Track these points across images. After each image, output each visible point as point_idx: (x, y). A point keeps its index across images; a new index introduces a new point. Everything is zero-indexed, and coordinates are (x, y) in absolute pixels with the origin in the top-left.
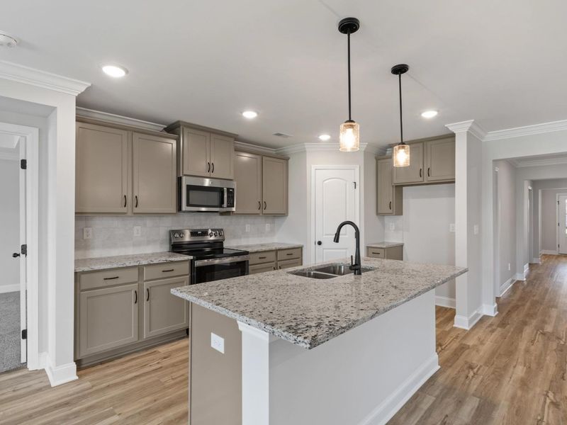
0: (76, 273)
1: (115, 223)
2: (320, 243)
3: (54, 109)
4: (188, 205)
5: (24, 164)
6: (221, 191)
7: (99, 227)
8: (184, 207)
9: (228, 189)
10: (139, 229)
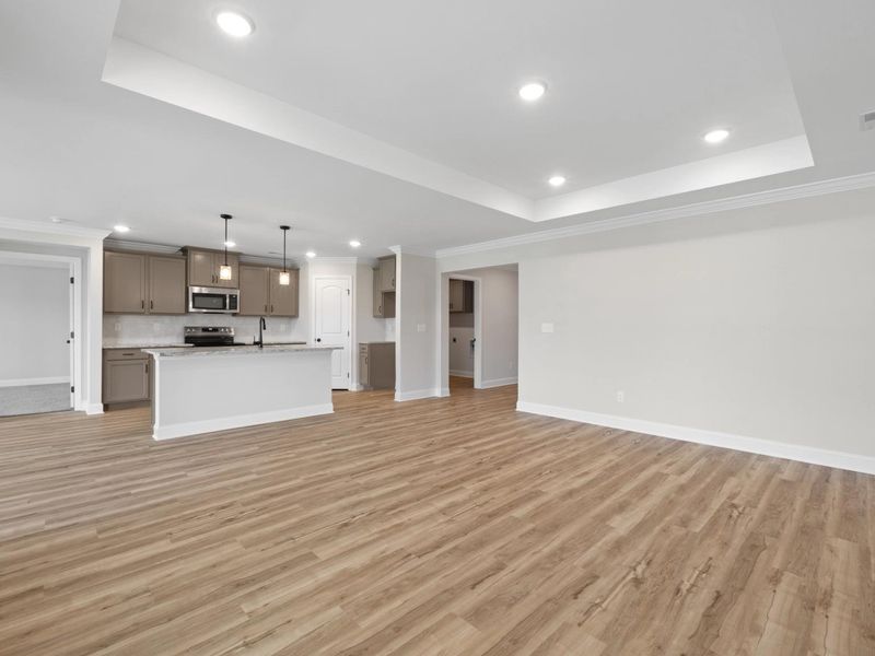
0: (103, 350)
1: (139, 320)
2: (319, 340)
3: (89, 248)
4: (194, 307)
5: (72, 280)
6: (224, 297)
7: (126, 323)
8: (191, 309)
9: (231, 296)
10: (158, 324)
